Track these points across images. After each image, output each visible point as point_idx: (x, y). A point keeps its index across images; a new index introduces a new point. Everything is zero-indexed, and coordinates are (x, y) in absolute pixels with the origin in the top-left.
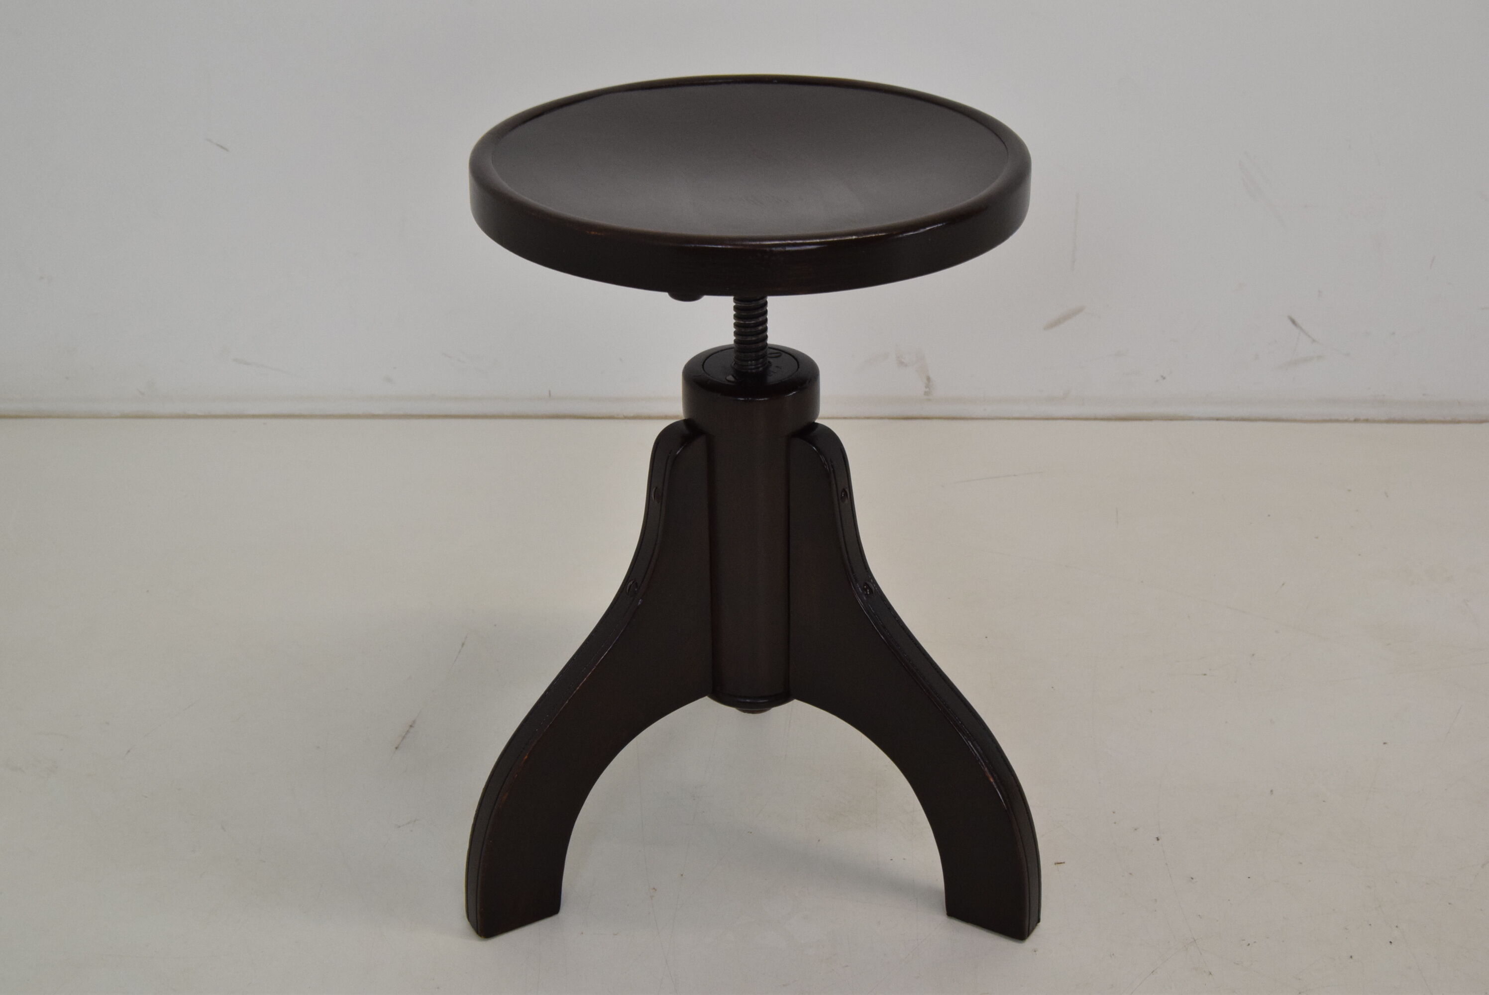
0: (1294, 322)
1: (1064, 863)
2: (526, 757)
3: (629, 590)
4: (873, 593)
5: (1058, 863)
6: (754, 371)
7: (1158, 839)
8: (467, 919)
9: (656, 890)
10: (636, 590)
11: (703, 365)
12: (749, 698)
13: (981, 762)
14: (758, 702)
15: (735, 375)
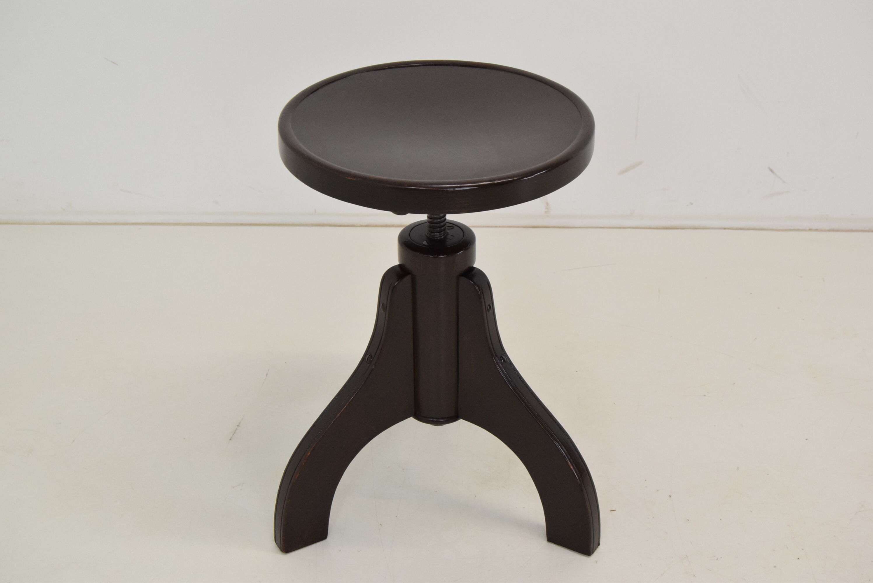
0: (772, 171)
1: (615, 510)
2: (309, 454)
3: (367, 360)
4: (505, 362)
5: (612, 511)
6: (438, 238)
7: (670, 497)
8: (275, 542)
9: (382, 525)
10: (371, 359)
11: (410, 234)
12: (436, 418)
13: (566, 458)
14: (441, 420)
15: (427, 241)
